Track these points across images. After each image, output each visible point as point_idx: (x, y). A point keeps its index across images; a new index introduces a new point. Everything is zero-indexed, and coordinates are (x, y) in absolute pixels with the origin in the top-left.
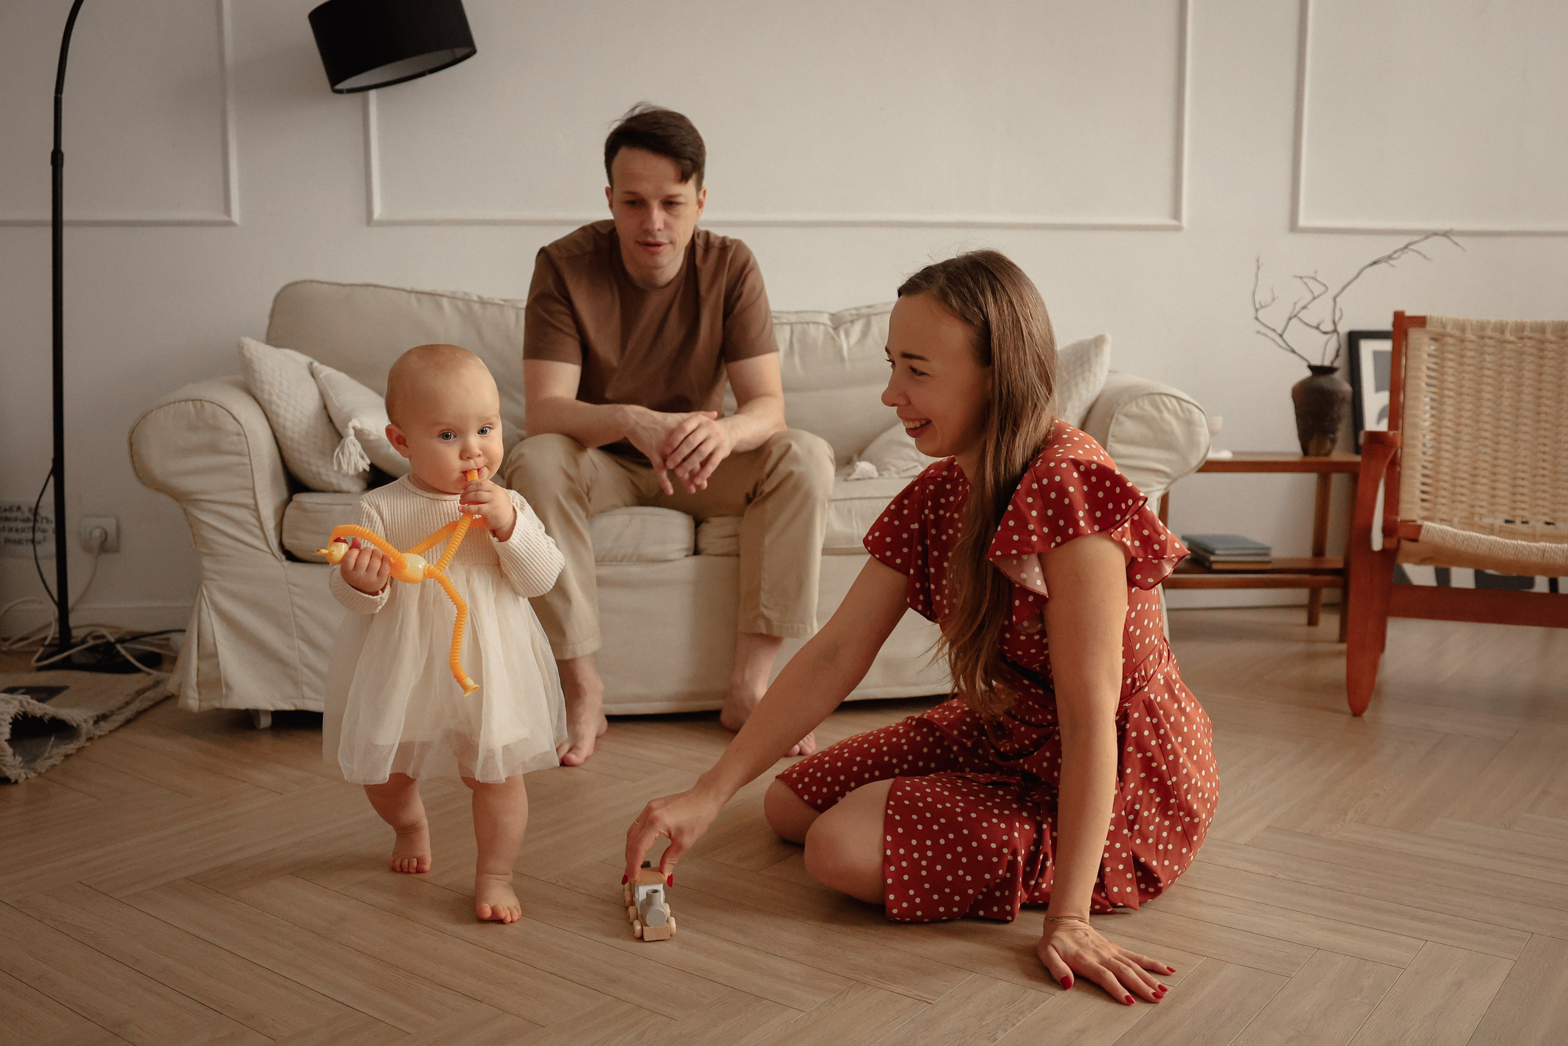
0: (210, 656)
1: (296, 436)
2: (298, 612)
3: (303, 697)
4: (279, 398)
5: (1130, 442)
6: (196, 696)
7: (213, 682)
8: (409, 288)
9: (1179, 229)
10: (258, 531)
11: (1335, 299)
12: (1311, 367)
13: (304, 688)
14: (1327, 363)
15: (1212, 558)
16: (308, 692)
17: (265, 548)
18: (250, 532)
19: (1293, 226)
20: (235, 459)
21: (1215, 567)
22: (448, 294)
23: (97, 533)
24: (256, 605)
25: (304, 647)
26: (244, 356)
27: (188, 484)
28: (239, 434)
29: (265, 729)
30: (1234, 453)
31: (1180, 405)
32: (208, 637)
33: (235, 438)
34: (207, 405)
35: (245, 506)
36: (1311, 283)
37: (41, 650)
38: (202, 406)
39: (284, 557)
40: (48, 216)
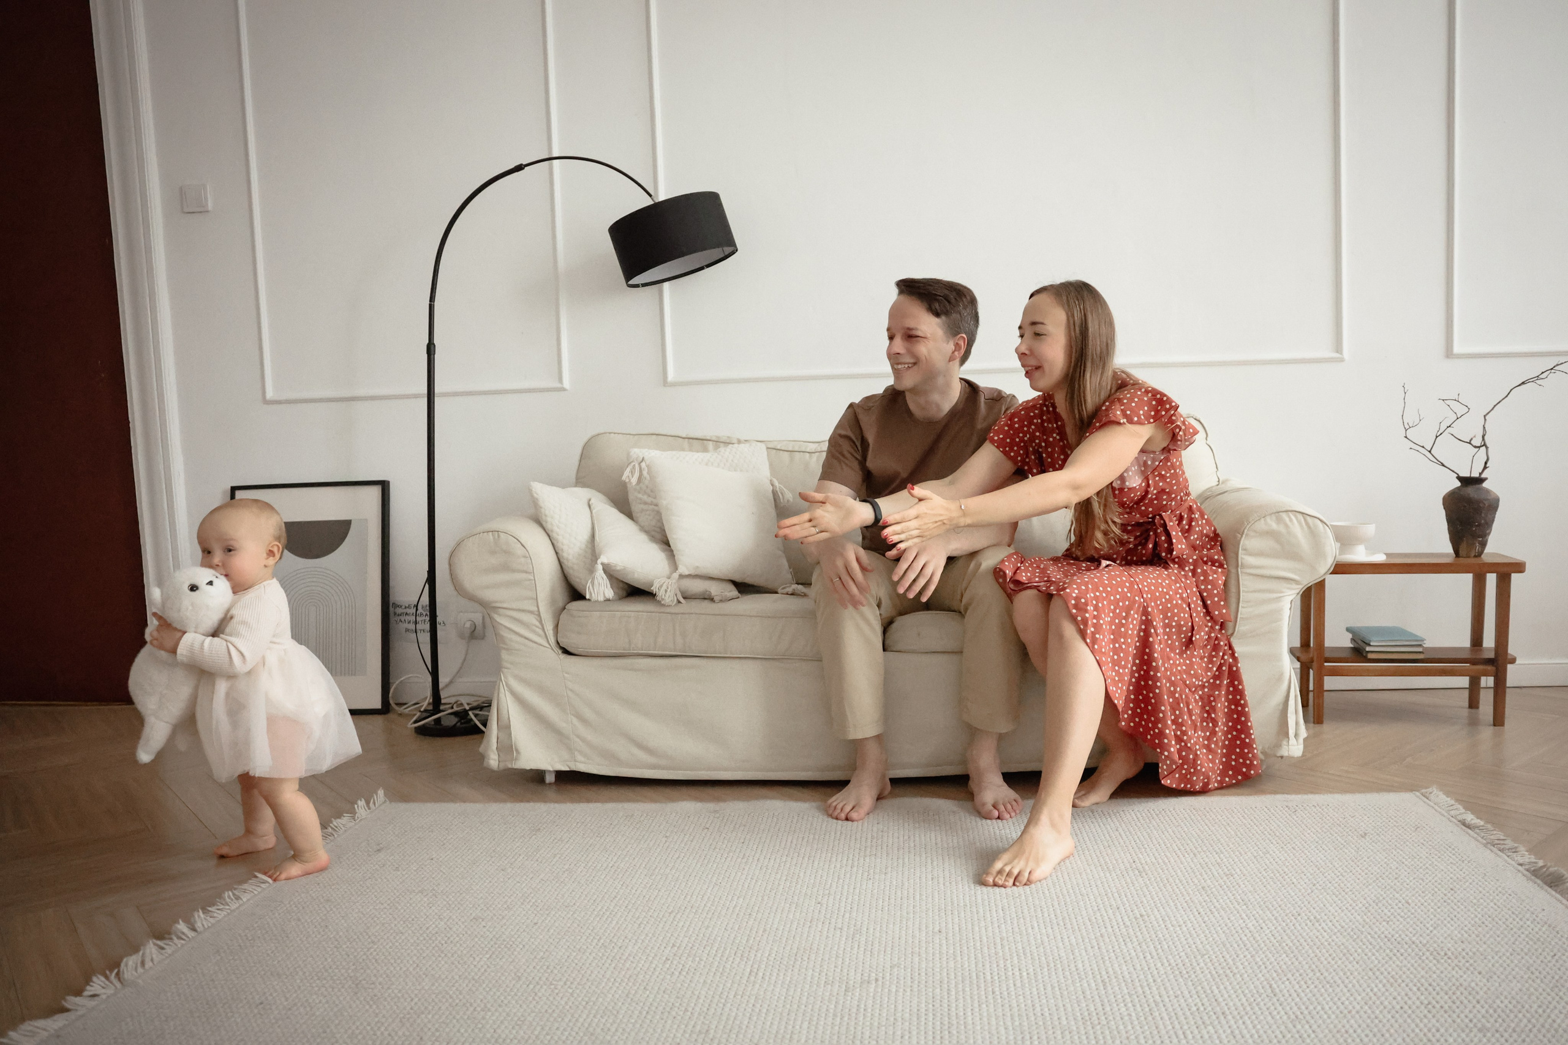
0: (505, 728)
1: (570, 557)
2: (570, 693)
3: (575, 761)
4: (558, 527)
5: (1260, 554)
6: (496, 757)
7: (508, 748)
8: (684, 436)
9: (1342, 360)
10: (541, 632)
11: (1485, 416)
12: (1459, 478)
13: (576, 753)
14: (1475, 474)
15: (1368, 649)
16: (579, 757)
17: (548, 645)
18: (534, 632)
19: (1449, 353)
20: (524, 576)
21: (1370, 656)
22: (714, 439)
23: (468, 625)
24: (541, 690)
25: (575, 721)
26: (532, 496)
27: (488, 595)
28: (525, 557)
29: (550, 784)
30: (1387, 555)
31: (1305, 520)
32: (504, 712)
33: (523, 560)
34: (502, 535)
35: (532, 612)
36: (1453, 404)
37: (418, 714)
38: (499, 536)
39: (560, 652)
40: (424, 390)
